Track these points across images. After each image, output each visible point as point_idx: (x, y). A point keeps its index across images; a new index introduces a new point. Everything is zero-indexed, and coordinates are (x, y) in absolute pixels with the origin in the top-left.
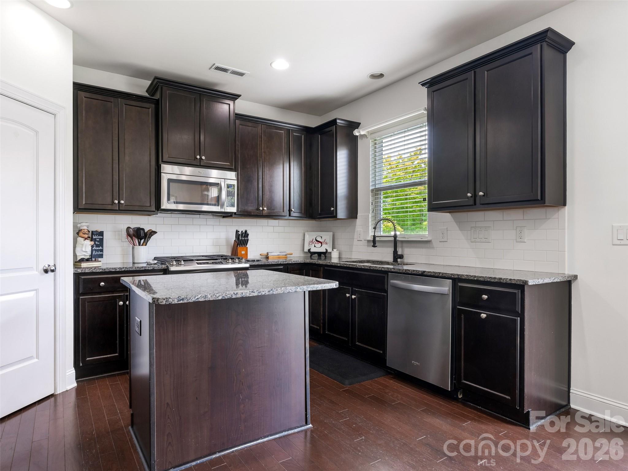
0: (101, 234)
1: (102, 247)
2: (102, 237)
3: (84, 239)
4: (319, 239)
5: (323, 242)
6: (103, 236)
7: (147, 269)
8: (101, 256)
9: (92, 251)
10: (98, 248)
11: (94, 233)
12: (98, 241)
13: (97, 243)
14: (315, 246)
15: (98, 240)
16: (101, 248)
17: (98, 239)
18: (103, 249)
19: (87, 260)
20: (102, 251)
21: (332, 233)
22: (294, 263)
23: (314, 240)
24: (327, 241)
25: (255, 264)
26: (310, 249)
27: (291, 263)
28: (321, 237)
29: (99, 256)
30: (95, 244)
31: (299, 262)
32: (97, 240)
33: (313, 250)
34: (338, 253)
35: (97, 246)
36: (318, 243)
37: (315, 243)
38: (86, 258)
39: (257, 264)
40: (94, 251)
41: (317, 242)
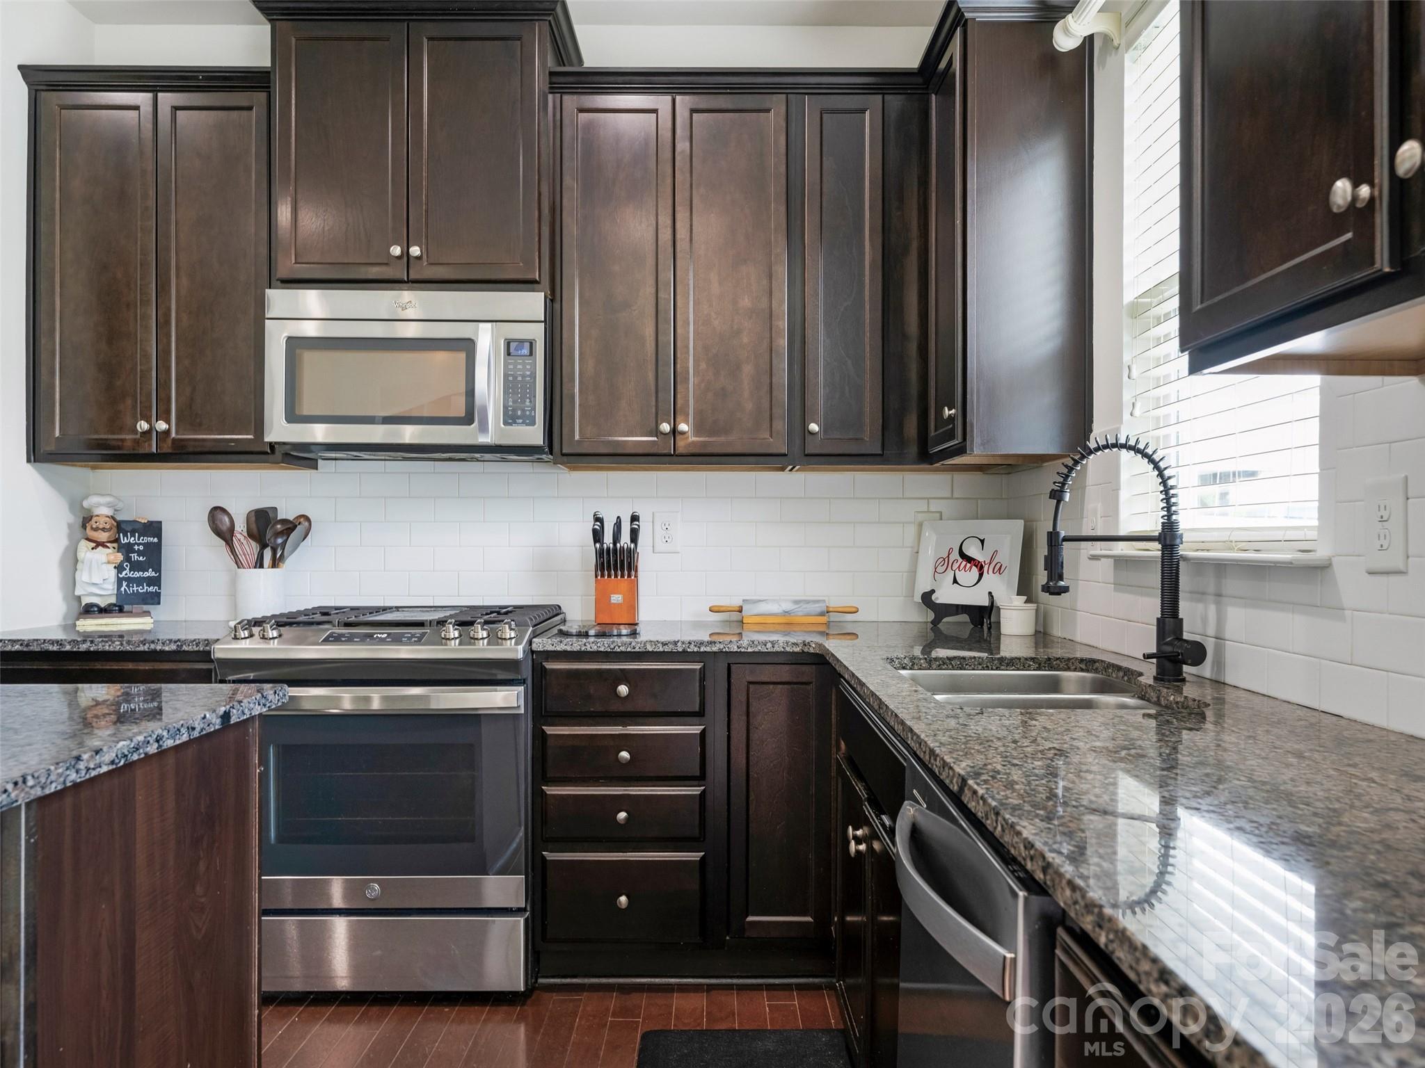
0: (154, 528)
1: (158, 569)
2: (156, 540)
3: (94, 545)
4: (973, 550)
5: (988, 561)
6: (159, 536)
7: (159, 648)
8: (155, 599)
9: (119, 582)
10: (137, 574)
11: (123, 526)
12: (139, 553)
13: (134, 556)
14: (955, 581)
15: (141, 548)
16: (153, 574)
17: (139, 544)
18: (160, 576)
19: (104, 611)
20: (156, 581)
21: (1023, 521)
22: (750, 650)
23: (955, 555)
24: (1002, 558)
25: (568, 648)
26: (933, 591)
27: (736, 649)
28: (982, 541)
29: (143, 600)
30: (128, 559)
31: (777, 649)
32: (136, 547)
33: (947, 595)
34: (1034, 612)
35: (136, 566)
36: (969, 565)
37: (956, 566)
38: (103, 603)
39: (576, 648)
40: (124, 584)
41: (964, 563)
